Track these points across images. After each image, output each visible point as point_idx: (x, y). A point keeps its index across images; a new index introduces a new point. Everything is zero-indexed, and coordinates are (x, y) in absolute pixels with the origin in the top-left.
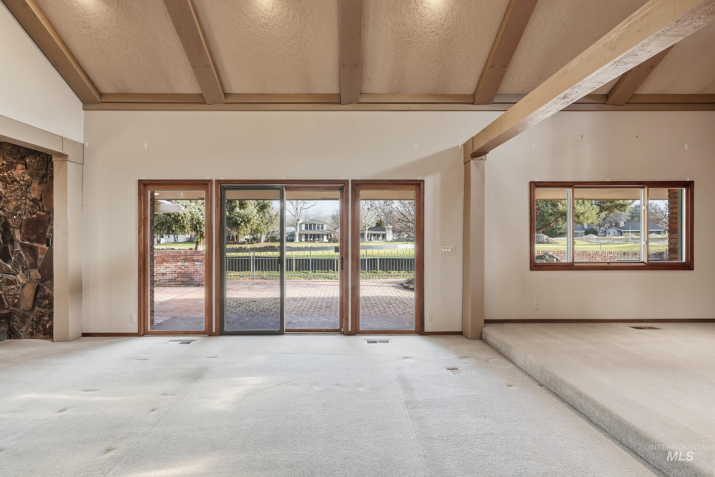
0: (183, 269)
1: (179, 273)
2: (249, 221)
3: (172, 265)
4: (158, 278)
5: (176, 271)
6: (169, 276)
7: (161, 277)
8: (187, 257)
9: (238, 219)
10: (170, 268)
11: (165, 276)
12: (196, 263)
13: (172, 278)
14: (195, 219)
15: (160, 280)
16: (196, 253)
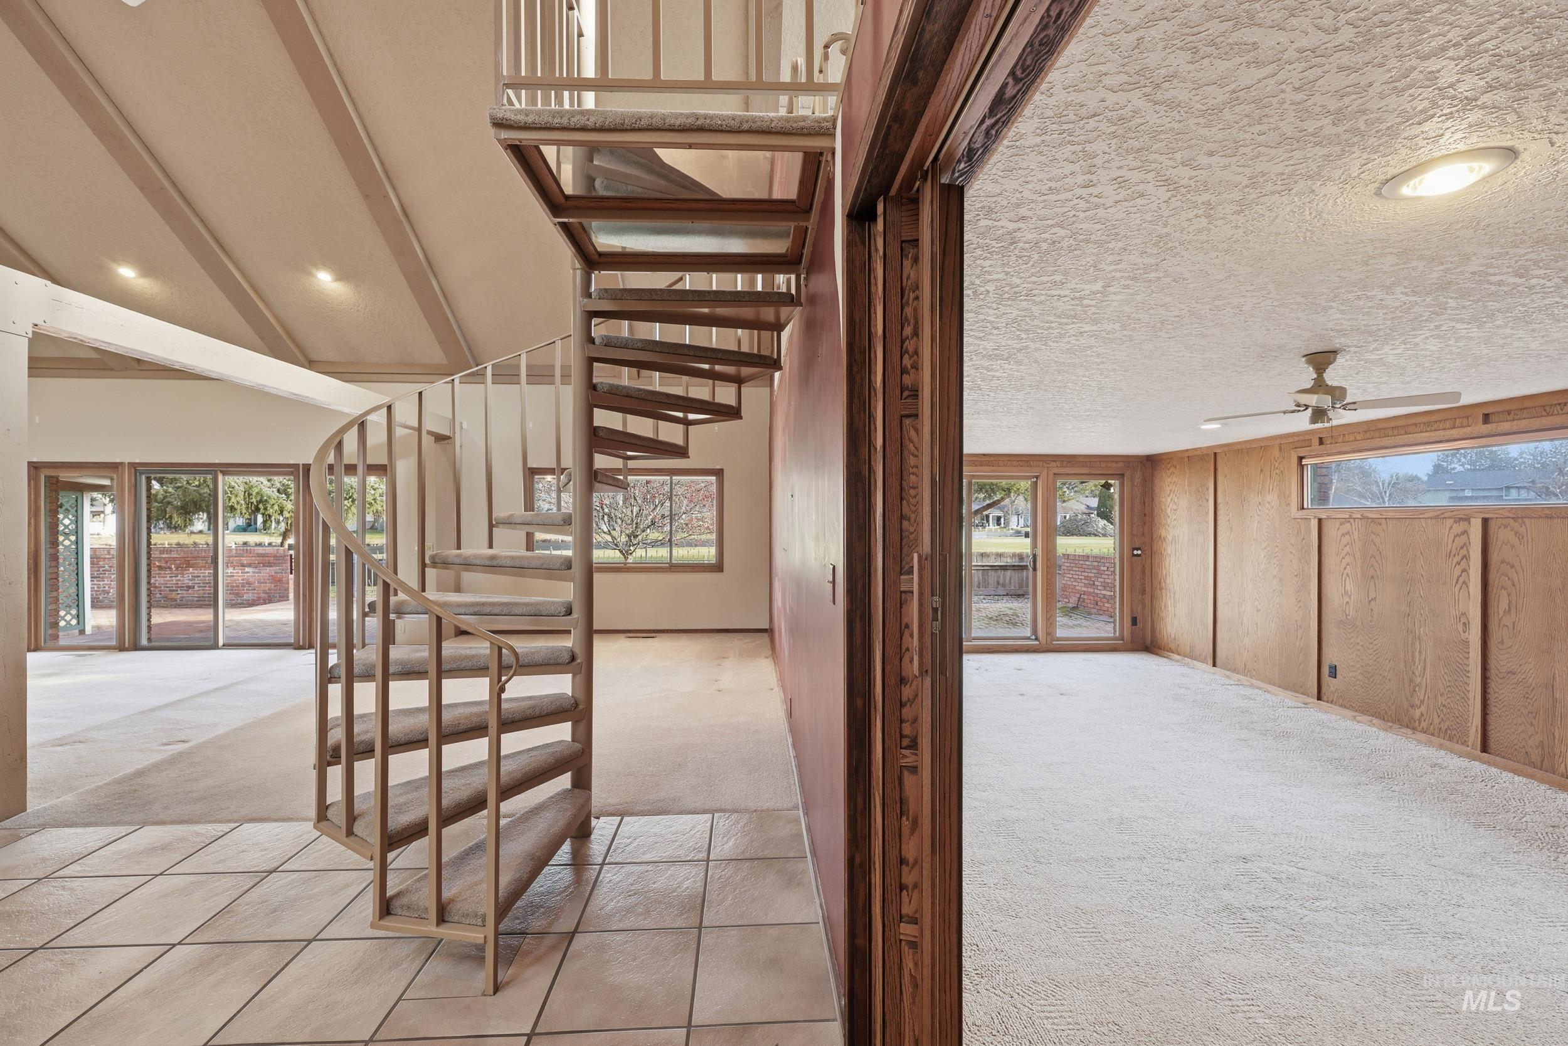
12: (247, 569)
13: (204, 594)
14: (254, 494)
15: (183, 597)
16: (247, 552)
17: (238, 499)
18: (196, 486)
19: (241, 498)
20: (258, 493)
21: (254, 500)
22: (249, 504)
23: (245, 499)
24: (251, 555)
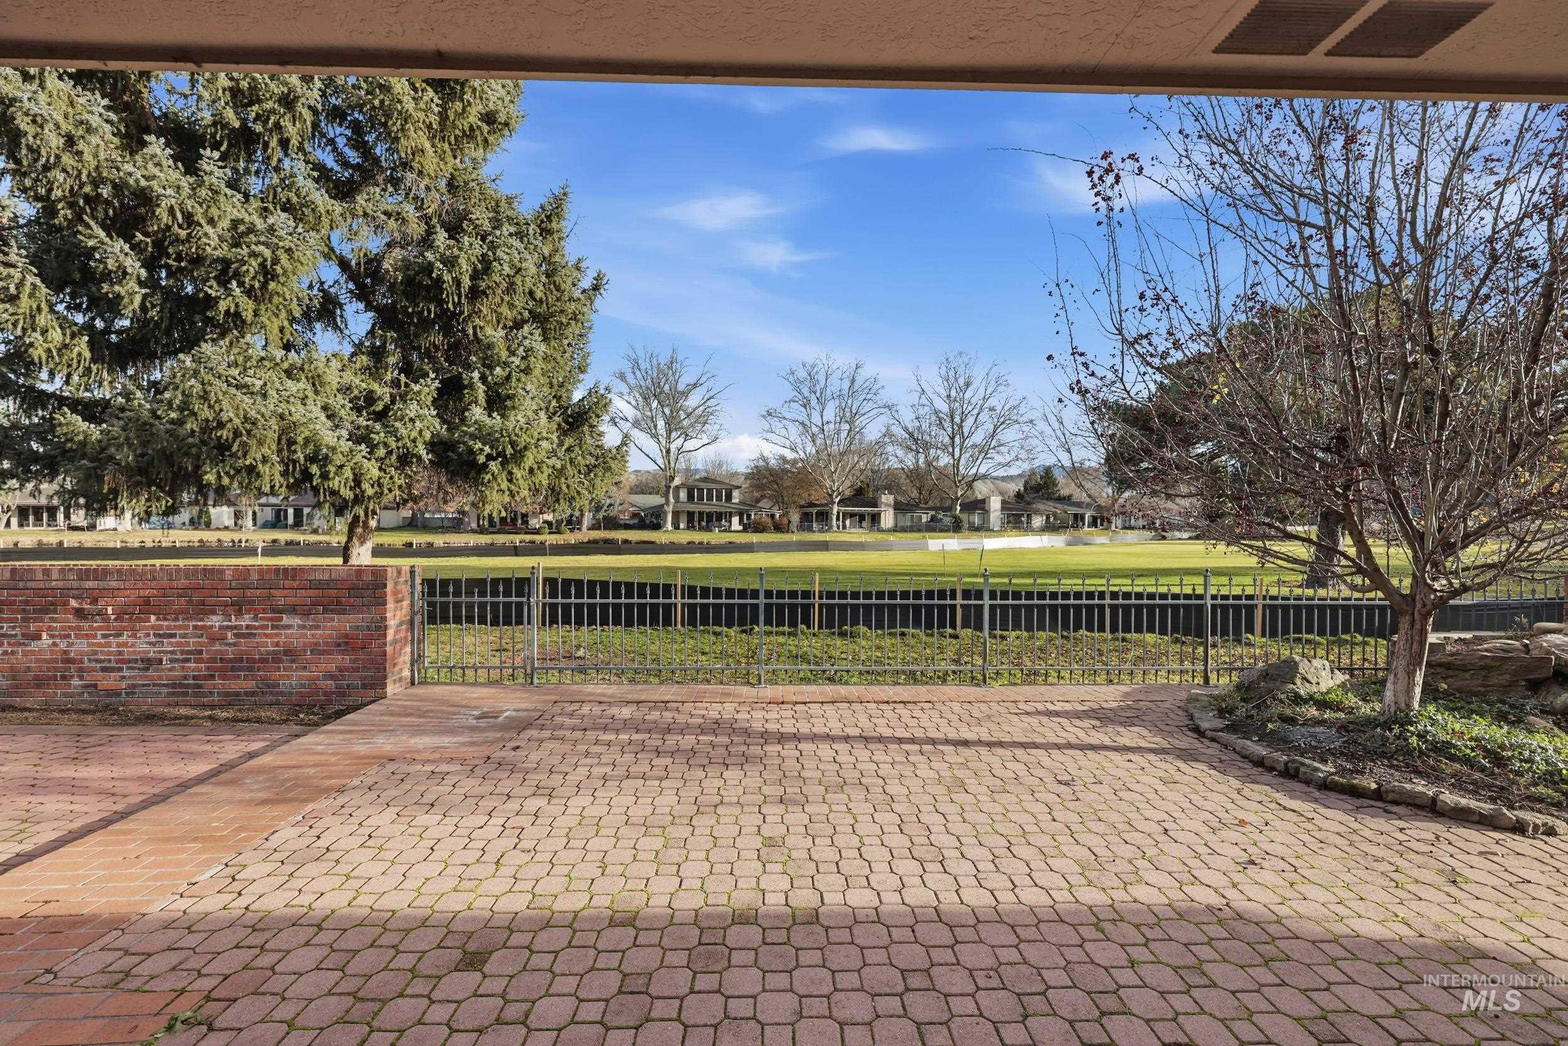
0: (230, 645)
1: (213, 660)
2: (519, 455)
3: (187, 627)
4: (123, 677)
5: (201, 652)
6: (170, 670)
7: (135, 673)
8: (249, 593)
9: (479, 445)
10: (178, 639)
11: (157, 670)
12: (286, 620)
13: (185, 678)
14: (300, 440)
15: (134, 686)
17: (266, 451)
18: (172, 422)
19: (269, 449)
20: (307, 440)
21: (300, 456)
22: (288, 463)
23: (280, 451)
24: (295, 584)
